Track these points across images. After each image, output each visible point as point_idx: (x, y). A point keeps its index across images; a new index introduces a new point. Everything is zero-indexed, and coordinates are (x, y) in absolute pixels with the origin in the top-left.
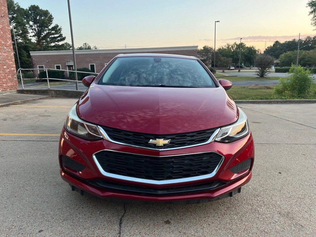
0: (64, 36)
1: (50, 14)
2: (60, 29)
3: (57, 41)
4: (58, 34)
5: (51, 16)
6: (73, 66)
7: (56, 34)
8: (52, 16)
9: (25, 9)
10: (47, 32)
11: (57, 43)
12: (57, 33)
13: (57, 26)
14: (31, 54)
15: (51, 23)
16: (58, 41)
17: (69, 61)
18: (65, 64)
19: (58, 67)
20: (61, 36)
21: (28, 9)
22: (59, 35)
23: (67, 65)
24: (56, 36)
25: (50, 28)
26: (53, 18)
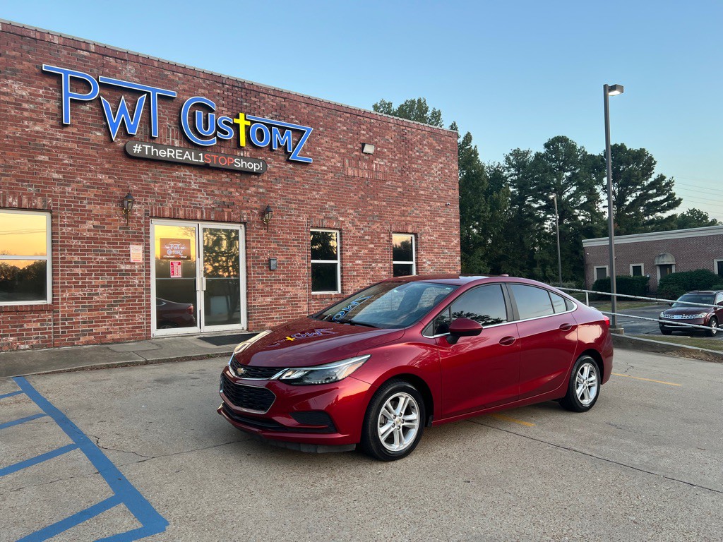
0: (677, 197)
1: (649, 155)
2: (669, 184)
3: (659, 211)
4: (665, 194)
5: (651, 158)
6: (671, 265)
7: (658, 195)
8: (653, 159)
9: (597, 154)
10: (638, 193)
11: (659, 214)
12: (662, 192)
13: (662, 178)
14: (585, 245)
15: (651, 174)
16: (664, 210)
17: (664, 255)
18: (654, 262)
19: (637, 270)
20: (671, 196)
21: (603, 155)
22: (665, 197)
23: (656, 264)
24: (658, 199)
25: (645, 183)
26: (655, 162)
